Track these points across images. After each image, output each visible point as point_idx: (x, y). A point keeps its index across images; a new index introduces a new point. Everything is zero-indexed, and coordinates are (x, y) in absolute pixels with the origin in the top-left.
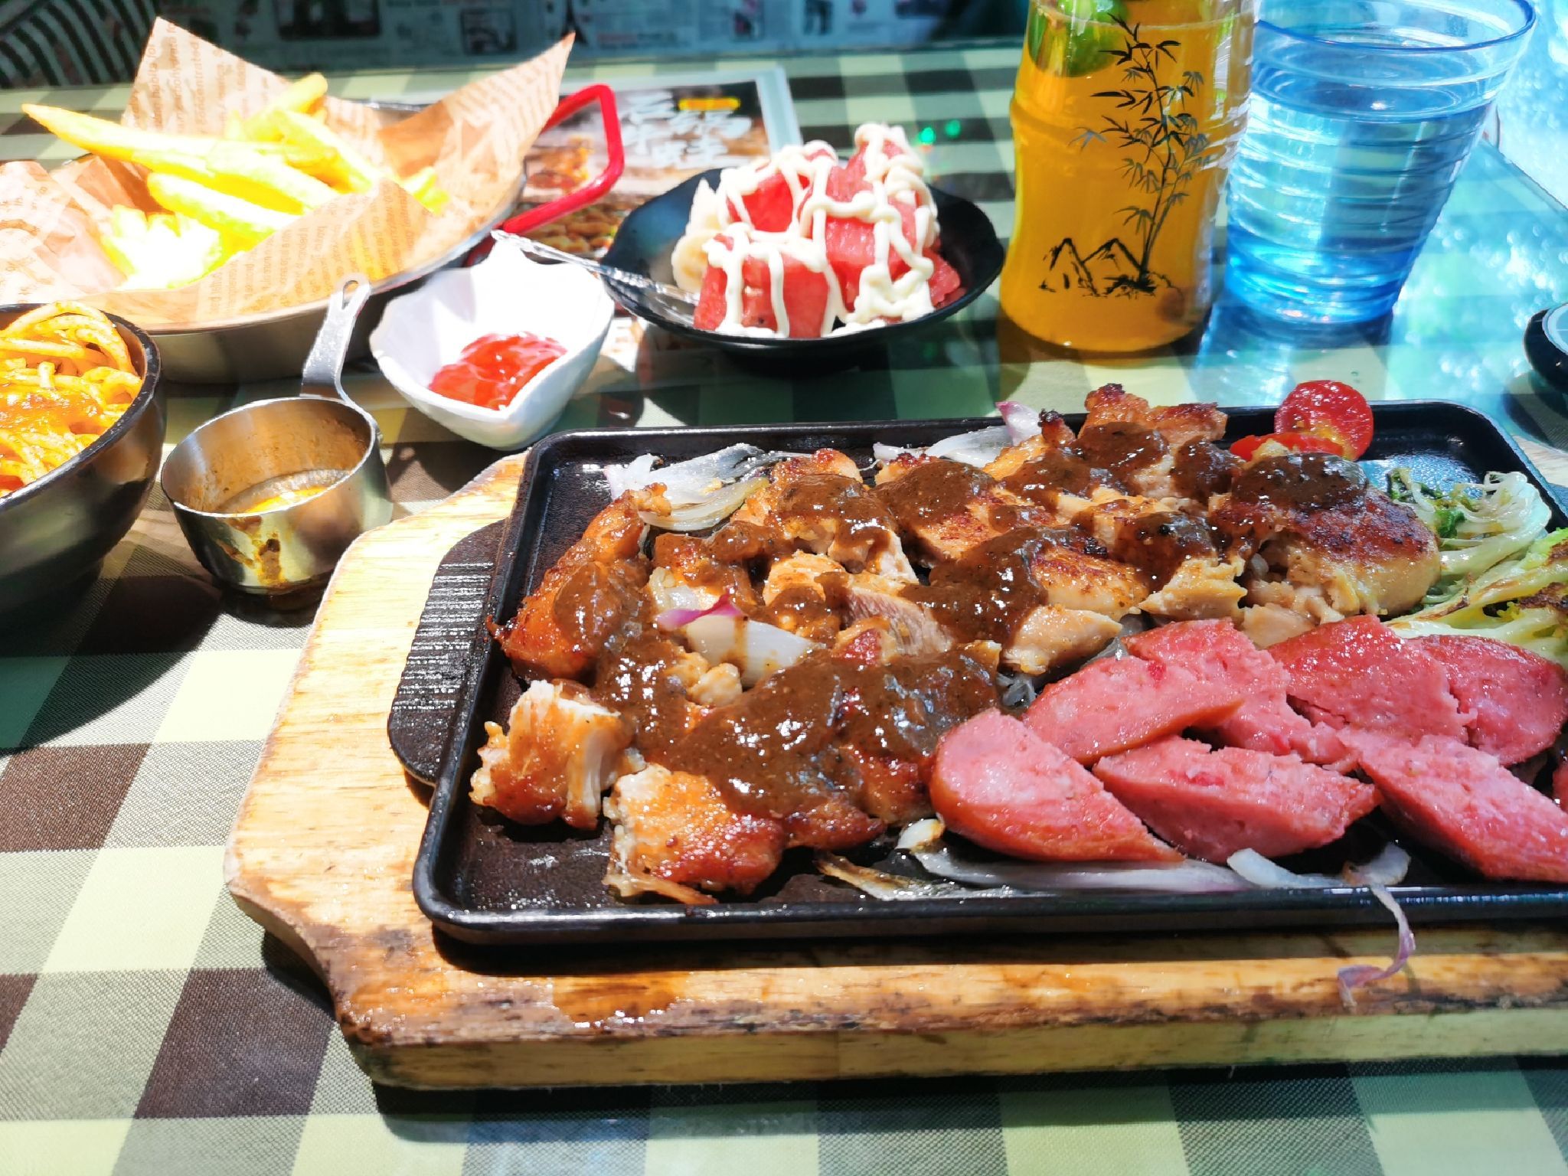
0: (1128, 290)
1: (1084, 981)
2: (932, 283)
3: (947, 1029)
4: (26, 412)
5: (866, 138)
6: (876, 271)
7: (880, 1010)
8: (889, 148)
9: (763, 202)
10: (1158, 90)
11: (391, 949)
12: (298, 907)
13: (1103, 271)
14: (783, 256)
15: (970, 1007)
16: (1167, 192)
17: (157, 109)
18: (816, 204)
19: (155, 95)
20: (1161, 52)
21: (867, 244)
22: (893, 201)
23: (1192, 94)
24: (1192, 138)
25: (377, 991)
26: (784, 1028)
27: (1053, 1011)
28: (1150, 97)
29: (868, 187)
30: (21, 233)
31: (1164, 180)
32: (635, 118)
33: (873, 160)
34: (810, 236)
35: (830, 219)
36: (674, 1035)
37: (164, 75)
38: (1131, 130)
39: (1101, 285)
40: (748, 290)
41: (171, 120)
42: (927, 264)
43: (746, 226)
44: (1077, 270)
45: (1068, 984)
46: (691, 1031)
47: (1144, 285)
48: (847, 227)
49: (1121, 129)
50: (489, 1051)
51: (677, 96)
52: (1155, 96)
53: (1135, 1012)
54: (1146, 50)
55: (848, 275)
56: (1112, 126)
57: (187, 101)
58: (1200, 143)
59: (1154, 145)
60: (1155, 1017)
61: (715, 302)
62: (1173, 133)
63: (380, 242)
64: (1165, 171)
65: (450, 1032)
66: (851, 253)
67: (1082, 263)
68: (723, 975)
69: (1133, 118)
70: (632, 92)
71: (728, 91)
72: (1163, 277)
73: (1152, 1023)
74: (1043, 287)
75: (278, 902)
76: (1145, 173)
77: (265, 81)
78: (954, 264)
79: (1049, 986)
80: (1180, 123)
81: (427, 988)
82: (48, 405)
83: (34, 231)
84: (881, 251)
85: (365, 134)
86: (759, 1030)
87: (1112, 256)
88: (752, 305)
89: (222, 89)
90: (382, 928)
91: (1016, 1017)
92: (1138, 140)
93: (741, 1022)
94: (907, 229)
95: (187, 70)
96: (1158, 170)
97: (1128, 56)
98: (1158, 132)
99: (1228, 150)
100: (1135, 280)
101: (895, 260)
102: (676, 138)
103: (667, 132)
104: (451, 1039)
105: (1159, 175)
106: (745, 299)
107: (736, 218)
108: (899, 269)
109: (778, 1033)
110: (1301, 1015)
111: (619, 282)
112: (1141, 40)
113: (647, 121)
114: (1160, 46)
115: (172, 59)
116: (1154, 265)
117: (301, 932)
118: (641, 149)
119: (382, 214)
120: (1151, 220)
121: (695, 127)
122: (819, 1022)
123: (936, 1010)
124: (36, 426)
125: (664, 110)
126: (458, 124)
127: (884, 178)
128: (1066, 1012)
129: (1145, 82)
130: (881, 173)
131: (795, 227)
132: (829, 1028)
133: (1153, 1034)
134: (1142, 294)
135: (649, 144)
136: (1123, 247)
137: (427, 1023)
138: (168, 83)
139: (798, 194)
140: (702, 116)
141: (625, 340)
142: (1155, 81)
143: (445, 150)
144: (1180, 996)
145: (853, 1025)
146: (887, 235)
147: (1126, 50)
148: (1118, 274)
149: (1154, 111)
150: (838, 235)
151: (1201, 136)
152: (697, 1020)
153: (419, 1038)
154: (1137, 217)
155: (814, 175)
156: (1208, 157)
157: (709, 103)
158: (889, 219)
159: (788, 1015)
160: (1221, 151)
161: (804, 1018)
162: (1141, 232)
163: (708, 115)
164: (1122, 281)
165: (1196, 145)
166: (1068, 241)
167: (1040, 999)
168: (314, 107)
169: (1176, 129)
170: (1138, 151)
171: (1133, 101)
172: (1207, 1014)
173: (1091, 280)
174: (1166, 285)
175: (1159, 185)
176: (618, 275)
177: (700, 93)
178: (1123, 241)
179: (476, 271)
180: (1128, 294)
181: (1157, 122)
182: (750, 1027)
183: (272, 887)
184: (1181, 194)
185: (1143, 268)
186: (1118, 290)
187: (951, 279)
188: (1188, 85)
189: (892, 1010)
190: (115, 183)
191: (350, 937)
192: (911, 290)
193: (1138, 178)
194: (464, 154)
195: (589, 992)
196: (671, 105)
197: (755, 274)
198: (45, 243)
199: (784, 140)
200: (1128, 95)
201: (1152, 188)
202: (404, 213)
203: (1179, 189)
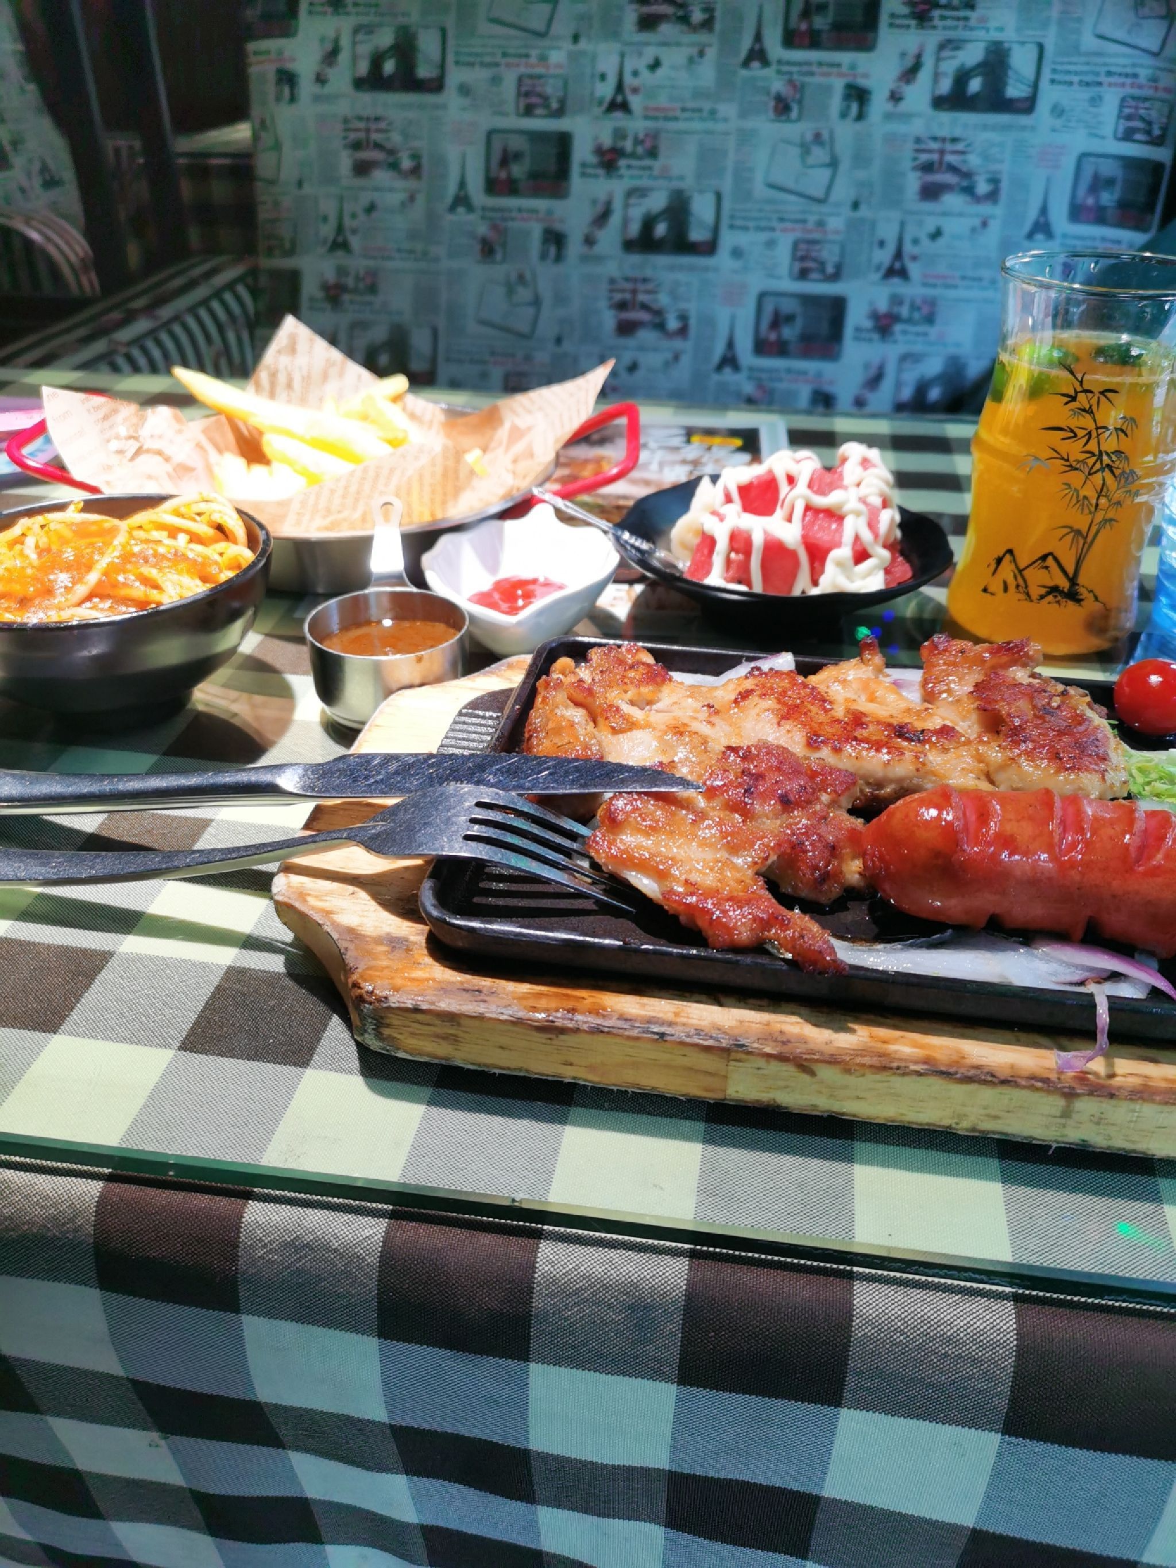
0: (1059, 598)
1: (935, 1046)
2: (887, 571)
3: (817, 1061)
4: (169, 560)
5: (847, 454)
6: (843, 552)
7: (766, 1039)
8: (865, 463)
9: (753, 493)
10: (1097, 428)
11: (394, 947)
12: (328, 913)
13: (1037, 579)
14: (766, 532)
15: (839, 1048)
16: (1099, 516)
17: (273, 385)
18: (797, 496)
19: (273, 375)
20: (1102, 398)
21: (837, 530)
22: (863, 500)
23: (1126, 435)
24: (1124, 472)
25: (382, 971)
26: (688, 1040)
27: (906, 1060)
28: (1090, 433)
29: (846, 488)
30: (159, 459)
31: (1097, 505)
32: (652, 444)
33: (851, 471)
34: (789, 520)
35: (808, 508)
36: (602, 1032)
37: (284, 360)
38: (1071, 459)
39: (1035, 591)
40: (733, 555)
41: (282, 393)
42: (886, 554)
43: (736, 506)
44: (1015, 577)
45: (921, 1046)
46: (615, 1031)
47: (1073, 595)
48: (821, 515)
49: (1063, 458)
50: (459, 1025)
51: (690, 433)
52: (1094, 434)
53: (972, 1073)
54: (1090, 395)
55: (817, 554)
56: (1056, 455)
57: (297, 384)
58: (1131, 478)
59: (1090, 474)
60: (989, 1078)
61: (704, 564)
62: (1108, 465)
63: (433, 492)
64: (1098, 499)
65: (433, 1003)
66: (822, 536)
67: (1021, 571)
68: (645, 1000)
69: (1074, 449)
70: (653, 426)
71: (734, 433)
72: (1091, 591)
73: (985, 1082)
74: (985, 590)
75: (313, 908)
76: (1081, 497)
77: (359, 377)
78: (907, 558)
79: (906, 1045)
80: (1114, 458)
81: (418, 974)
82: (184, 558)
83: (167, 459)
84: (848, 536)
85: (430, 427)
86: (668, 1038)
87: (1047, 568)
88: (734, 566)
89: (325, 377)
90: (388, 934)
91: (875, 1061)
92: (1076, 469)
93: (655, 1030)
94: (872, 525)
95: (301, 360)
96: (1092, 494)
97: (1074, 399)
98: (1095, 464)
99: (1157, 488)
100: (1066, 590)
101: (858, 548)
102: (684, 462)
103: (678, 457)
104: (432, 1007)
105: (1094, 502)
106: (728, 562)
107: (728, 499)
108: (861, 555)
109: (682, 1044)
110: (1112, 1096)
111: (626, 542)
112: (1086, 387)
113: (661, 448)
114: (1102, 393)
115: (292, 349)
116: (1081, 580)
117: (328, 928)
118: (654, 466)
119: (439, 470)
120: (1085, 540)
121: (701, 457)
122: (716, 1039)
123: (811, 1046)
124: (177, 570)
125: (678, 441)
126: (507, 425)
127: (858, 485)
128: (916, 1063)
129: (1087, 422)
130: (857, 481)
131: (779, 513)
132: (724, 1045)
133: (987, 1095)
134: (1070, 603)
135: (662, 465)
136: (1056, 559)
137: (416, 995)
138: (286, 368)
139: (784, 488)
140: (709, 449)
141: (621, 599)
142: (1095, 421)
143: (493, 445)
144: (1012, 1067)
145: (743, 1045)
146: (854, 526)
147: (1072, 393)
148: (1051, 584)
149: (1093, 446)
150: (812, 523)
151: (1132, 472)
152: (621, 1024)
153: (409, 1004)
154: (1072, 535)
155: (800, 473)
156: (1138, 491)
157: (717, 440)
158: (858, 514)
159: (693, 1032)
160: (1150, 487)
161: (706, 1035)
162: (1074, 550)
163: (714, 449)
164: (1054, 590)
165: (1127, 479)
166: (1010, 552)
167: (896, 1052)
168: (396, 399)
169: (1111, 463)
170: (1076, 479)
171: (1075, 435)
172: (1033, 1082)
173: (1027, 587)
174: (1093, 599)
175: (1093, 509)
176: (626, 536)
177: (710, 432)
178: (1057, 554)
179: (509, 525)
180: (1058, 602)
181: (1094, 455)
182: (662, 1035)
183: (309, 899)
184: (1111, 520)
185: (1073, 580)
186: (1050, 598)
187: (904, 571)
188: (1124, 428)
189: (776, 1041)
190: (230, 437)
191: (364, 936)
192: (869, 573)
193: (1074, 501)
194: (507, 449)
195: (541, 995)
196: (684, 439)
197: (740, 542)
198: (174, 470)
199: (775, 449)
200: (1072, 431)
201: (1086, 511)
202: (456, 472)
203: (1110, 515)
